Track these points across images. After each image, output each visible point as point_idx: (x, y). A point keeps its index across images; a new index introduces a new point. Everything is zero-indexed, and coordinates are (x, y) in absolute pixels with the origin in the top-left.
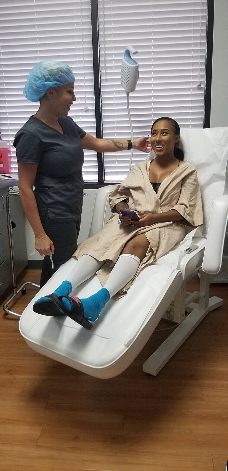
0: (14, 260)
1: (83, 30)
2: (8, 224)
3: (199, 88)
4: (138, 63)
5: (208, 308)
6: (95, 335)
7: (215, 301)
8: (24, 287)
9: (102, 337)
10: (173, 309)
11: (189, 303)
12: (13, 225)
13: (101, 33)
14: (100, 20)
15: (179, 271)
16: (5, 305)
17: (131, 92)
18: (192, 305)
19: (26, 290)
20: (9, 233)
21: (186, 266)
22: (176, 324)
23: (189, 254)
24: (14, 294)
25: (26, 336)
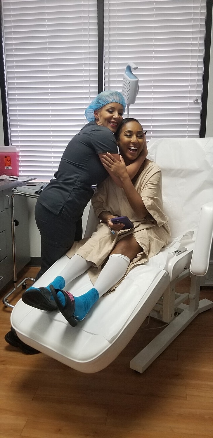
0: (15, 257)
1: (90, 47)
2: (12, 222)
3: (196, 102)
4: (138, 78)
5: (198, 309)
6: (83, 331)
7: (204, 303)
8: (25, 282)
9: (88, 332)
10: (163, 309)
11: (179, 303)
12: (17, 223)
13: (106, 50)
14: (106, 39)
15: (166, 271)
16: (5, 298)
17: (131, 104)
18: (182, 306)
19: (26, 285)
20: (12, 230)
21: (173, 268)
22: (166, 323)
23: (177, 255)
24: (14, 287)
25: (16, 328)
